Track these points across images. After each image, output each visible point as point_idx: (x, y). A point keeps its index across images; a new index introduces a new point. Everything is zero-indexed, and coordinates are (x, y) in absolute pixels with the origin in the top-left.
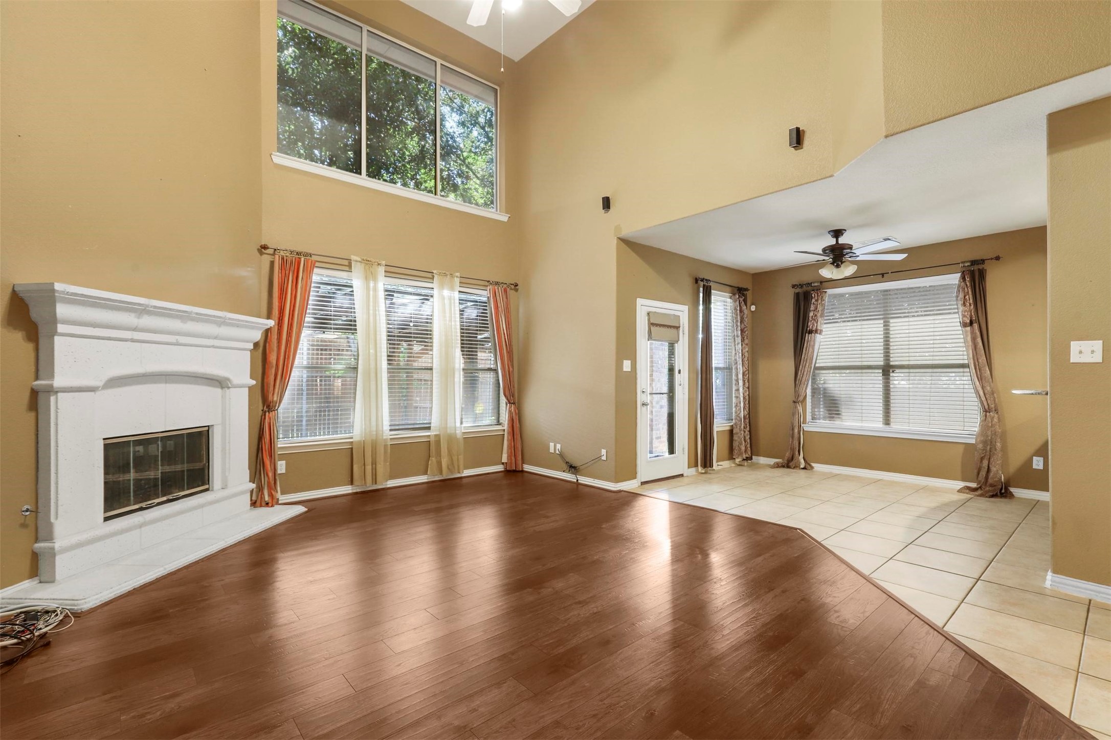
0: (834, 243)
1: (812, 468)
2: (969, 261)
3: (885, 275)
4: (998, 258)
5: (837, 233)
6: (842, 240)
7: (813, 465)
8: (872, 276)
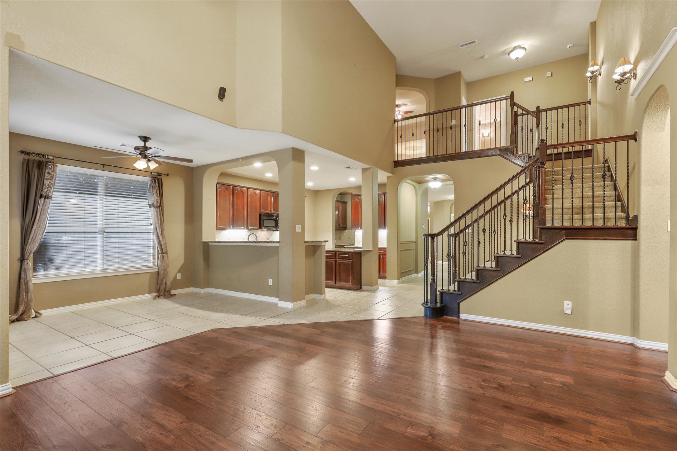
0: (143, 145)
1: (41, 314)
2: (157, 173)
3: (105, 166)
4: (167, 175)
5: (145, 139)
6: (148, 144)
7: (41, 312)
8: (99, 165)
